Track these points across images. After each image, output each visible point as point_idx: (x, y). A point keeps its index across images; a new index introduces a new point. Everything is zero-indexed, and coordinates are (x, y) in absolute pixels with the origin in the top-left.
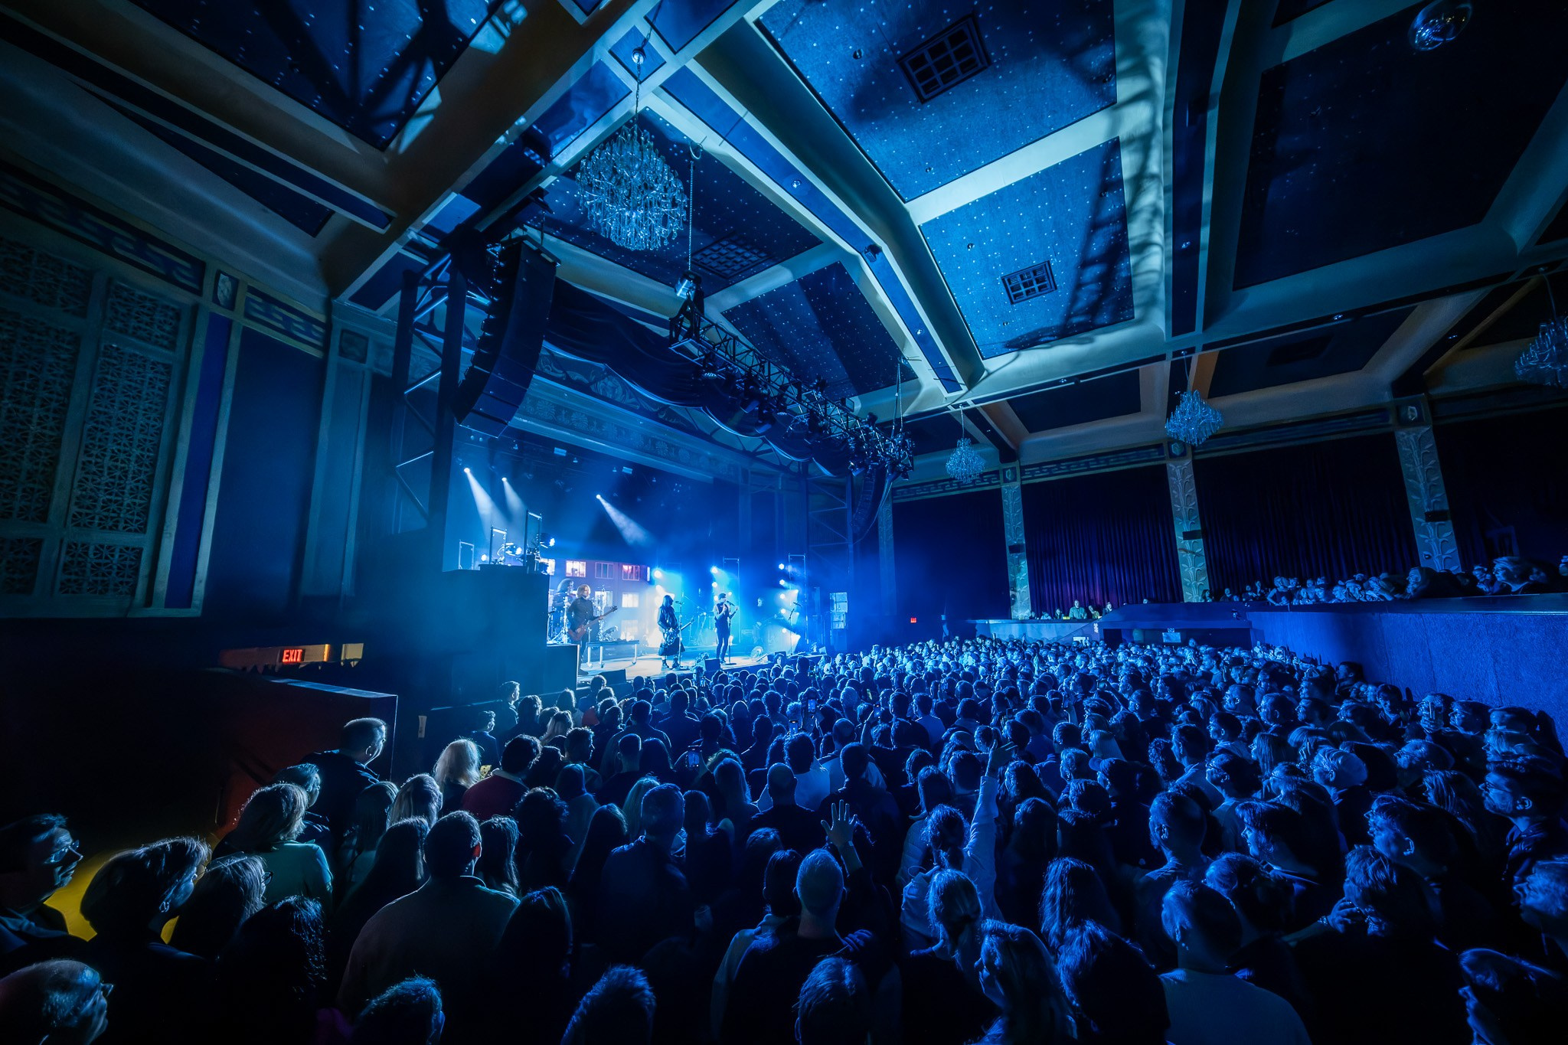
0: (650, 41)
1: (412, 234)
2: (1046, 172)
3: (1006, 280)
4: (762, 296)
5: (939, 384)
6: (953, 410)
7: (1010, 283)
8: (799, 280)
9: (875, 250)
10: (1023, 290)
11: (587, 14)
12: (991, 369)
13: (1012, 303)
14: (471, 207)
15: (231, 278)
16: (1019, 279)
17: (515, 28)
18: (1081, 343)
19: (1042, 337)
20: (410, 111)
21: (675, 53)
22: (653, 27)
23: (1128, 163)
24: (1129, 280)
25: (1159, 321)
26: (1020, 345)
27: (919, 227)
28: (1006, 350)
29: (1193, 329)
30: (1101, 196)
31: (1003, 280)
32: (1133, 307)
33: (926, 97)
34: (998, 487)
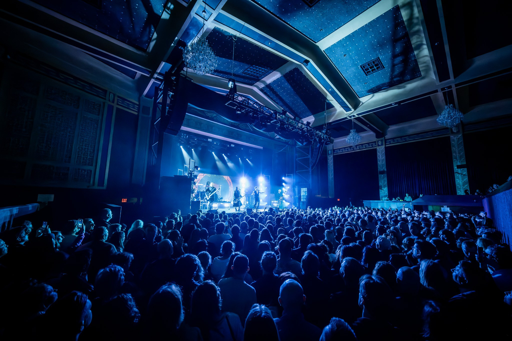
0: (206, 8)
1: (156, 76)
2: (370, 23)
3: (363, 67)
4: (272, 82)
5: (342, 109)
6: (349, 118)
7: (364, 68)
8: (284, 75)
9: (307, 62)
10: (370, 70)
11: (187, 3)
12: (363, 102)
13: (367, 75)
14: (169, 66)
15: (113, 94)
16: (368, 66)
17: (172, 11)
18: (399, 88)
19: (382, 87)
20: (150, 40)
21: (214, 10)
22: (206, 4)
23: (404, 14)
24: (416, 61)
25: (433, 76)
26: (373, 91)
27: (324, 51)
28: (368, 94)
29: (449, 78)
30: (395, 29)
31: (361, 67)
32: (420, 72)
33: (311, 5)
34: (375, 148)
